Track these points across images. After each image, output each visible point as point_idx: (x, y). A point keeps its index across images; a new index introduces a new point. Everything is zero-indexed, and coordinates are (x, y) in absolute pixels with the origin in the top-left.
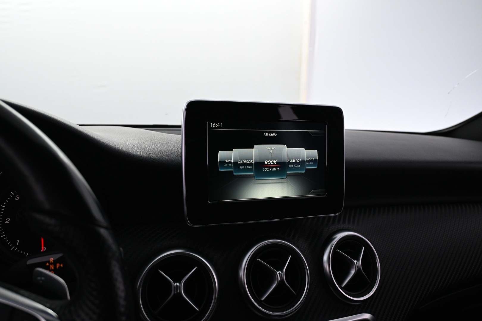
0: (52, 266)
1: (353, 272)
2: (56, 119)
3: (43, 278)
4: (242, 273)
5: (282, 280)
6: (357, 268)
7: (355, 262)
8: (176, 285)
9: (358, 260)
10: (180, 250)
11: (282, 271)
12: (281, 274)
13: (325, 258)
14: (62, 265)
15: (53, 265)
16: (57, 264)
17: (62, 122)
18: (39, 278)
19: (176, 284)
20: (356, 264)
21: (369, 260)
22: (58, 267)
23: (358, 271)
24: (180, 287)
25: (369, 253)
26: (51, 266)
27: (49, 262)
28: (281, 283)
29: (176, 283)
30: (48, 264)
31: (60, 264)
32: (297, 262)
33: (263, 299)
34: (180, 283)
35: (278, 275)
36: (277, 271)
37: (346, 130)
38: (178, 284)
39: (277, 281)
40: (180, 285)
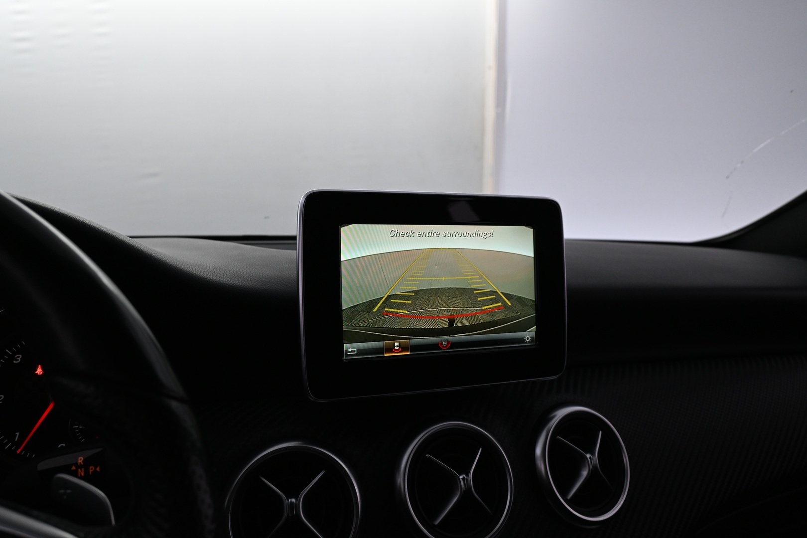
0: (81, 470)
1: (585, 473)
3: (69, 491)
4: (402, 480)
5: (468, 489)
6: (591, 467)
7: (588, 456)
8: (291, 501)
9: (593, 453)
10: (297, 443)
11: (468, 475)
12: (467, 480)
13: (538, 451)
14: (98, 469)
15: (83, 469)
16: (91, 467)
18: (62, 491)
19: (290, 500)
20: (589, 460)
21: (610, 452)
22: (92, 472)
23: (593, 472)
24: (297, 506)
25: (609, 440)
26: (79, 470)
27: (76, 464)
28: (467, 493)
29: (291, 498)
30: (74, 468)
31: (95, 468)
32: (491, 458)
33: (437, 522)
34: (296, 499)
35: (462, 481)
36: (460, 475)
38: (293, 500)
39: (460, 490)
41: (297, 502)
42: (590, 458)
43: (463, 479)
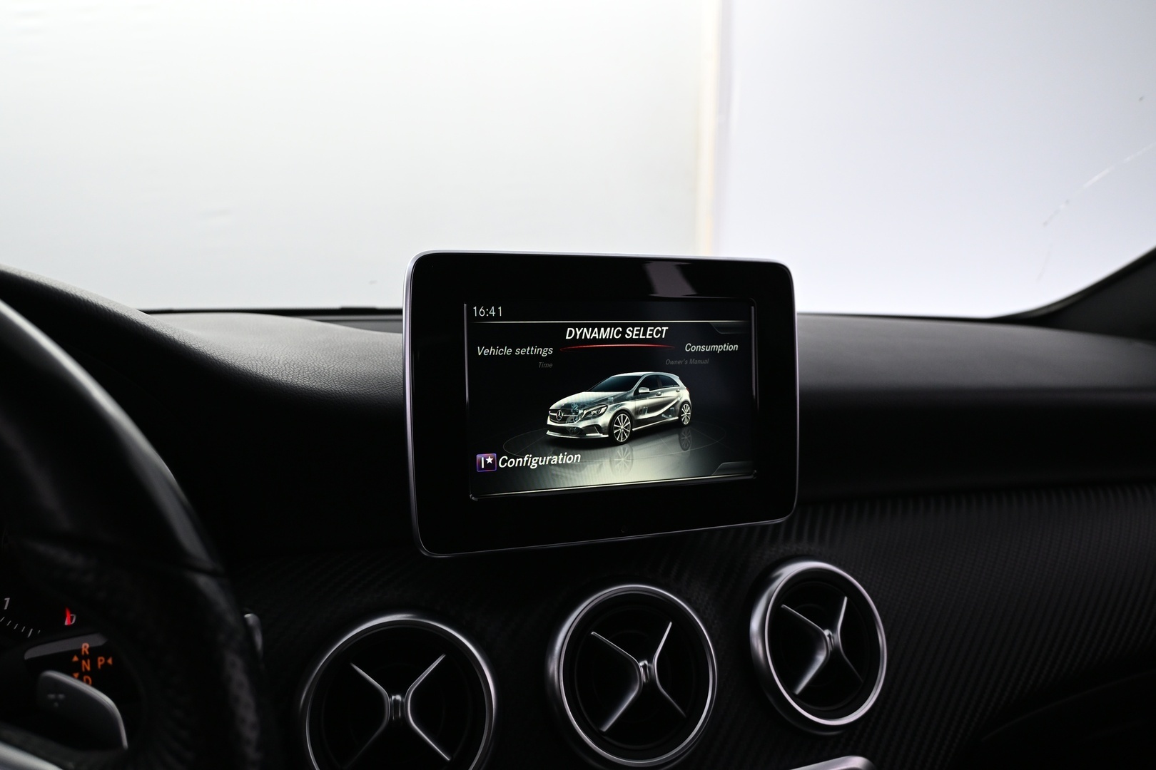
0: (86, 662)
1: (821, 658)
2: (93, 303)
3: (61, 696)
4: (555, 667)
5: (651, 682)
6: (830, 648)
7: (826, 632)
8: (395, 699)
9: (833, 629)
10: (404, 615)
11: (650, 661)
12: (650, 668)
13: (755, 624)
14: (110, 661)
15: (89, 661)
16: (99, 659)
17: (110, 311)
18: (52, 696)
19: (393, 697)
20: (828, 638)
21: (859, 628)
22: (102, 666)
23: (833, 656)
24: (403, 705)
25: (859, 610)
26: (84, 662)
27: (78, 652)
28: (649, 687)
29: (395, 694)
30: (75, 659)
31: (106, 659)
32: (686, 635)
33: (606, 728)
34: (403, 696)
35: (642, 670)
36: (639, 661)
37: (800, 314)
38: (398, 697)
39: (638, 683)
40: (404, 700)
41: (405, 700)
42: (829, 636)
43: (645, 667)
